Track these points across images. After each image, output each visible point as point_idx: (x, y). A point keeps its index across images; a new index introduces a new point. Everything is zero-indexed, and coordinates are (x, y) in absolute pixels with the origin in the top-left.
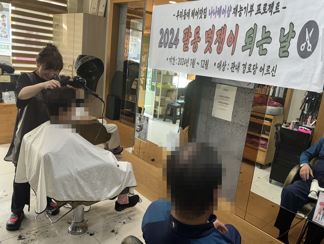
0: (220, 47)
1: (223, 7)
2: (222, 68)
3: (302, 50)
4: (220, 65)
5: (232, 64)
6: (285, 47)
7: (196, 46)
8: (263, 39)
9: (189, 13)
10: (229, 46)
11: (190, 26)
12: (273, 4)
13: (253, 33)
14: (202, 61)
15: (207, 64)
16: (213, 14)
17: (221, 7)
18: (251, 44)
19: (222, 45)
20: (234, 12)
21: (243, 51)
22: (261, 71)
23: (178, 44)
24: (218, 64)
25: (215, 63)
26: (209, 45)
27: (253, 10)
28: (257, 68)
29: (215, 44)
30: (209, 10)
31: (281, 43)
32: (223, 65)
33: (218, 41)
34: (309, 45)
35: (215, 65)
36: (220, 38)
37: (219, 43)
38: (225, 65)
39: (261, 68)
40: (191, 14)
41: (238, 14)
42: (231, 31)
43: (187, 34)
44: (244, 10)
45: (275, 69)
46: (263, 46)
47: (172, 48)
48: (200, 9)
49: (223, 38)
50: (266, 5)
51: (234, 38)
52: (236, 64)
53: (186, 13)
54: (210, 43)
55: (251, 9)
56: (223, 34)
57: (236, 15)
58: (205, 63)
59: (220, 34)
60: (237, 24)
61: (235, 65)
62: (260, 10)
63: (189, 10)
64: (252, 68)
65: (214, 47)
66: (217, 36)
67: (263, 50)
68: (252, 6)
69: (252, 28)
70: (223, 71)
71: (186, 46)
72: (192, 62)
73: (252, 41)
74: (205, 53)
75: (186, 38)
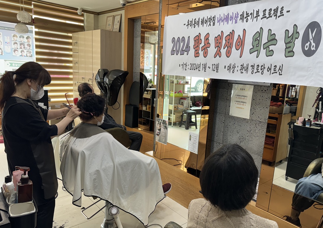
0: (229, 51)
1: (231, 14)
2: (232, 71)
3: (306, 49)
4: (230, 68)
5: (241, 66)
6: (290, 47)
7: (206, 52)
8: (269, 41)
9: (199, 22)
10: (237, 50)
11: (200, 33)
12: (277, 8)
13: (259, 36)
14: (213, 65)
15: (217, 68)
16: (221, 21)
17: (228, 15)
19: (231, 49)
20: (241, 18)
21: (250, 54)
22: (268, 71)
23: (189, 51)
24: (228, 67)
25: (225, 66)
26: (218, 50)
27: (259, 16)
28: (264, 68)
29: (224, 49)
30: (218, 18)
31: (286, 44)
32: (233, 67)
33: (227, 45)
34: (313, 44)
35: (225, 68)
36: (229, 43)
37: (228, 47)
38: (234, 67)
39: (269, 68)
40: (200, 23)
42: (239, 35)
43: (197, 41)
45: (281, 68)
46: (269, 48)
47: (183, 54)
48: (209, 18)
49: (231, 43)
50: (271, 10)
51: (242, 42)
52: (245, 65)
53: (196, 22)
54: (220, 47)
55: (257, 14)
57: (243, 21)
58: (216, 67)
59: (229, 39)
60: (244, 29)
61: (244, 67)
62: (265, 15)
63: (199, 19)
64: (260, 68)
65: (223, 51)
66: (226, 41)
67: (269, 51)
68: (258, 12)
70: (233, 73)
71: (197, 52)
72: (204, 66)
73: (259, 43)
74: (215, 58)
75: (197, 45)
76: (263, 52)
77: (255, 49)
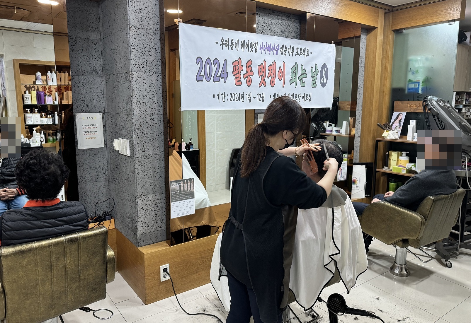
0: (273, 81)
3: (322, 82)
6: (314, 80)
8: (302, 75)
9: (238, 43)
11: (240, 58)
12: (305, 49)
13: (296, 69)
17: (271, 44)
18: (295, 78)
19: (275, 79)
20: (281, 50)
21: (290, 84)
22: (303, 99)
24: (274, 96)
25: (270, 96)
26: (263, 79)
27: (294, 52)
28: (300, 96)
29: (268, 78)
30: (260, 45)
31: (312, 77)
33: (270, 75)
34: (325, 79)
35: (270, 98)
36: (272, 73)
37: (271, 77)
39: (303, 96)
40: (240, 46)
41: (284, 53)
42: (280, 67)
43: (237, 67)
44: (288, 50)
45: (310, 96)
46: (302, 80)
47: (219, 82)
48: (250, 42)
49: (274, 73)
50: (301, 49)
51: (283, 73)
53: (234, 43)
54: (264, 77)
55: (293, 50)
56: (274, 69)
57: (282, 54)
58: (262, 97)
59: (272, 69)
60: (284, 62)
62: (298, 52)
63: (238, 41)
64: (297, 97)
65: (268, 81)
66: (269, 70)
68: (293, 48)
69: (294, 66)
71: (238, 79)
72: (248, 96)
73: (295, 76)
74: (260, 87)
75: (237, 72)
76: (299, 83)
77: (294, 80)
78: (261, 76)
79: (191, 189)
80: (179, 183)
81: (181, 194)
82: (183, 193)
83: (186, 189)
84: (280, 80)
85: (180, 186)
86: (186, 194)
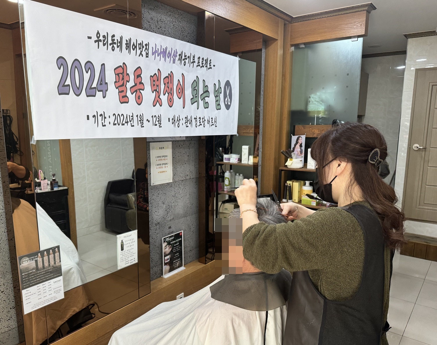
0: (171, 99)
1: (169, 49)
2: (177, 124)
3: (226, 103)
6: (218, 100)
7: (139, 96)
8: (204, 92)
9: (121, 42)
12: (208, 60)
13: (197, 85)
15: (160, 121)
16: (157, 54)
17: (166, 48)
18: (197, 96)
19: (172, 96)
20: (179, 58)
22: (208, 123)
23: (107, 90)
24: (172, 119)
26: (157, 95)
27: (195, 62)
28: (205, 120)
29: (164, 95)
30: (153, 48)
31: (215, 97)
32: (177, 120)
33: (167, 91)
34: (229, 100)
35: (169, 121)
36: (168, 87)
37: (168, 94)
39: (208, 120)
40: (124, 46)
42: (179, 80)
43: (121, 76)
44: (188, 59)
45: (216, 120)
46: (205, 99)
47: (94, 96)
49: (171, 88)
50: (203, 59)
51: (182, 90)
55: (193, 60)
56: (171, 83)
57: (181, 63)
58: (157, 120)
59: (168, 83)
60: (183, 74)
61: (188, 119)
62: (199, 63)
63: (121, 38)
64: (201, 121)
65: (164, 98)
66: (165, 84)
67: (206, 103)
68: (194, 57)
69: (195, 80)
70: (178, 127)
71: (123, 94)
72: (139, 119)
73: (197, 93)
75: (121, 83)
76: (201, 103)
77: (195, 99)
78: (155, 92)
79: (55, 263)
80: (35, 258)
81: (40, 273)
82: (42, 272)
83: (46, 264)
84: (180, 98)
85: (36, 261)
86: (48, 272)
